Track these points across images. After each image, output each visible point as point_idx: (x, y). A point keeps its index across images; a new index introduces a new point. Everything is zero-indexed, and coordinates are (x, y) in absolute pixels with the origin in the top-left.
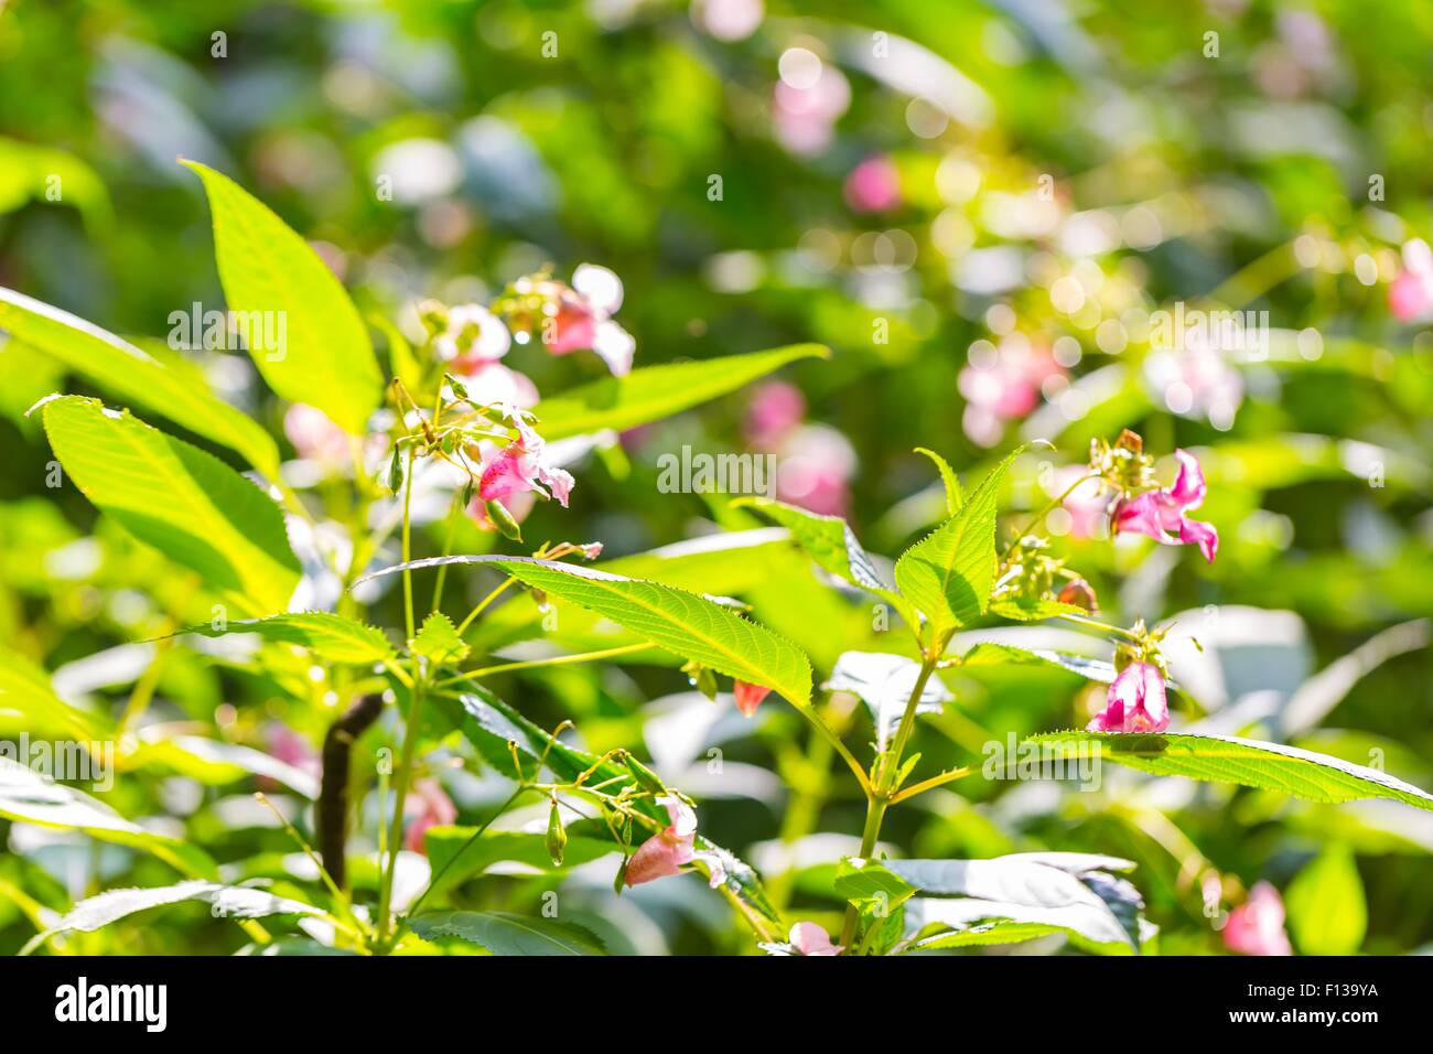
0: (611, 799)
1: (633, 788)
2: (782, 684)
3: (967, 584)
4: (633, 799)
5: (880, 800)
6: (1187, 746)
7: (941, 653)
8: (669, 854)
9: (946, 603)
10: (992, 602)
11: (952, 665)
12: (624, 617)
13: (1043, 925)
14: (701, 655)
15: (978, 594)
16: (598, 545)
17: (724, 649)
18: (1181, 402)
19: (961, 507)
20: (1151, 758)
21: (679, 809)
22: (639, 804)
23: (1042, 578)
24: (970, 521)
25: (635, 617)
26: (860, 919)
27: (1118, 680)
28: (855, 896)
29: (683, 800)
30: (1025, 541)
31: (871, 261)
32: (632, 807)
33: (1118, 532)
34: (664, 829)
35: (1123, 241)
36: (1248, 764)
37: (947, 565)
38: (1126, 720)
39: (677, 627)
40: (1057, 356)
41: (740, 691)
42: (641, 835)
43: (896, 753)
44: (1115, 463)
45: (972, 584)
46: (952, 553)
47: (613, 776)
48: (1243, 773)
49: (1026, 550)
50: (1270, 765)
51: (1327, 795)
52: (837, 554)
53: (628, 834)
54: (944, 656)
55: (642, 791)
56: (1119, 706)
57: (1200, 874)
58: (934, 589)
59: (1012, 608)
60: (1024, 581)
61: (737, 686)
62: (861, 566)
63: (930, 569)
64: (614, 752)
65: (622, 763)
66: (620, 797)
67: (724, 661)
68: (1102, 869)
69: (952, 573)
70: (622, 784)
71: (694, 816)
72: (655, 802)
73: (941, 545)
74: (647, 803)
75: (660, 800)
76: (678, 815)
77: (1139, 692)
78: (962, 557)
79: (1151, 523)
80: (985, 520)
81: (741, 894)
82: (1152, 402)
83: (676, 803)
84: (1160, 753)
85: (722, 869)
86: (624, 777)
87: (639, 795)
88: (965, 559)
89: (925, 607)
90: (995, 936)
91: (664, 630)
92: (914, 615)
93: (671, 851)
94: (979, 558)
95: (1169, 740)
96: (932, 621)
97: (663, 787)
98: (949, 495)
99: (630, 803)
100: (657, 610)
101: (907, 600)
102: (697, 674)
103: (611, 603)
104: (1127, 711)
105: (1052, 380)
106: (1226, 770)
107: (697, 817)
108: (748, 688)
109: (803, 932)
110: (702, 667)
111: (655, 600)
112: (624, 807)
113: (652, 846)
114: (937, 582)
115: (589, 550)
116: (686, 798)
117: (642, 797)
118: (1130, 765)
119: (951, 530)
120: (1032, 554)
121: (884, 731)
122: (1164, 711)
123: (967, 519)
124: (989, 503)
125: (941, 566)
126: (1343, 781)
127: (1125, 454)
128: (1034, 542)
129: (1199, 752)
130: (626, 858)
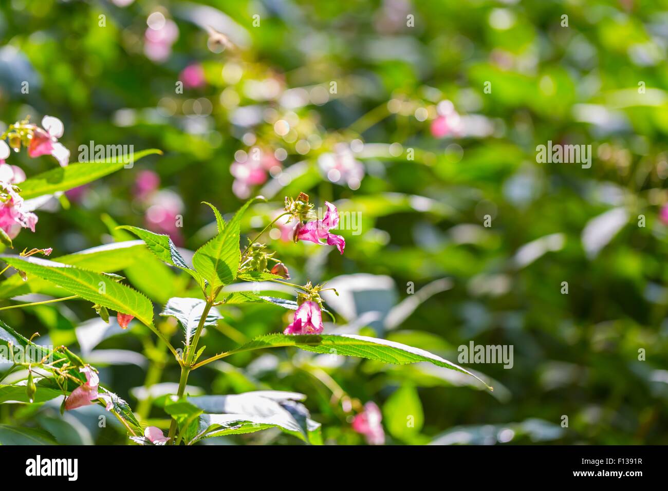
0: (58, 369)
1: (68, 364)
2: (139, 314)
3: (227, 266)
4: (68, 370)
5: (186, 368)
6: (331, 340)
7: (214, 298)
8: (86, 396)
9: (217, 275)
10: (239, 274)
11: (220, 304)
12: (63, 283)
13: (265, 424)
14: (101, 301)
15: (232, 270)
16: (50, 249)
17: (111, 298)
18: (335, 177)
19: (223, 229)
20: (315, 346)
21: (90, 374)
22: (72, 372)
23: (263, 261)
24: (227, 236)
25: (68, 283)
26: (178, 425)
27: (299, 309)
28: (175, 413)
29: (92, 370)
30: (254, 245)
31: (192, 113)
32: (68, 373)
33: (298, 240)
34: (83, 384)
35: (310, 101)
36: (360, 348)
37: (217, 257)
38: (302, 328)
39: (88, 288)
40: (276, 155)
41: (120, 317)
42: (72, 386)
43: (194, 345)
44: (296, 208)
45: (229, 266)
46: (219, 251)
47: (59, 359)
48: (358, 351)
49: (255, 249)
50: (370, 348)
51: (397, 361)
52: (166, 252)
53: (66, 386)
54: (216, 300)
55: (72, 365)
56: (299, 321)
57: (342, 397)
58: (210, 268)
59: (249, 276)
60: (254, 263)
61: (119, 315)
62: (177, 257)
63: (209, 259)
64: (59, 348)
65: (63, 352)
66: (62, 368)
67: (111, 304)
68: (290, 400)
69: (220, 260)
70: (63, 362)
71: (97, 377)
72: (79, 371)
73: (214, 247)
74: (76, 371)
75: (81, 370)
76: (90, 377)
77: (308, 315)
78: (224, 253)
79: (314, 236)
80: (234, 235)
81: (121, 414)
82: (321, 177)
83: (89, 371)
84: (319, 343)
85: (111, 402)
86: (64, 359)
87: (71, 368)
88: (225, 254)
89: (207, 276)
90: (242, 431)
91: (83, 289)
92: (201, 280)
93: (87, 394)
94: (232, 253)
95: (323, 337)
96: (210, 283)
97: (83, 363)
98: (218, 223)
99: (67, 371)
100: (78, 280)
101: (198, 273)
102: (100, 309)
103: (56, 277)
104: (303, 324)
105: (274, 168)
106: (350, 350)
107: (99, 377)
108: (124, 316)
109: (151, 431)
110: (101, 306)
111: (77, 275)
112: (64, 373)
113: (78, 392)
114: (212, 265)
115: (46, 251)
116: (94, 369)
117: (73, 369)
118: (305, 349)
119: (219, 240)
120: (257, 251)
121: (188, 336)
122: (321, 324)
123: (226, 235)
124: (236, 227)
125: (214, 257)
126: (405, 355)
127: (301, 203)
128: (259, 245)
129: (336, 342)
130: (65, 398)
